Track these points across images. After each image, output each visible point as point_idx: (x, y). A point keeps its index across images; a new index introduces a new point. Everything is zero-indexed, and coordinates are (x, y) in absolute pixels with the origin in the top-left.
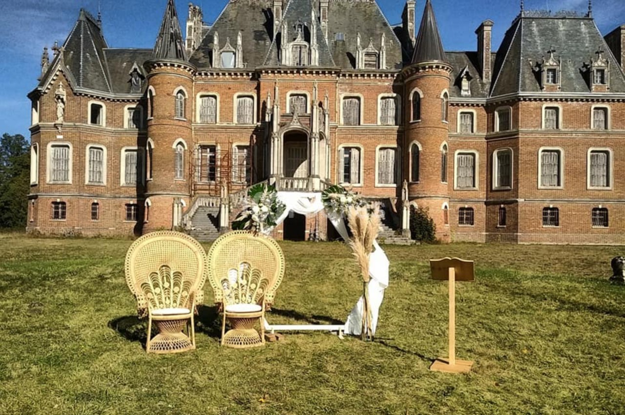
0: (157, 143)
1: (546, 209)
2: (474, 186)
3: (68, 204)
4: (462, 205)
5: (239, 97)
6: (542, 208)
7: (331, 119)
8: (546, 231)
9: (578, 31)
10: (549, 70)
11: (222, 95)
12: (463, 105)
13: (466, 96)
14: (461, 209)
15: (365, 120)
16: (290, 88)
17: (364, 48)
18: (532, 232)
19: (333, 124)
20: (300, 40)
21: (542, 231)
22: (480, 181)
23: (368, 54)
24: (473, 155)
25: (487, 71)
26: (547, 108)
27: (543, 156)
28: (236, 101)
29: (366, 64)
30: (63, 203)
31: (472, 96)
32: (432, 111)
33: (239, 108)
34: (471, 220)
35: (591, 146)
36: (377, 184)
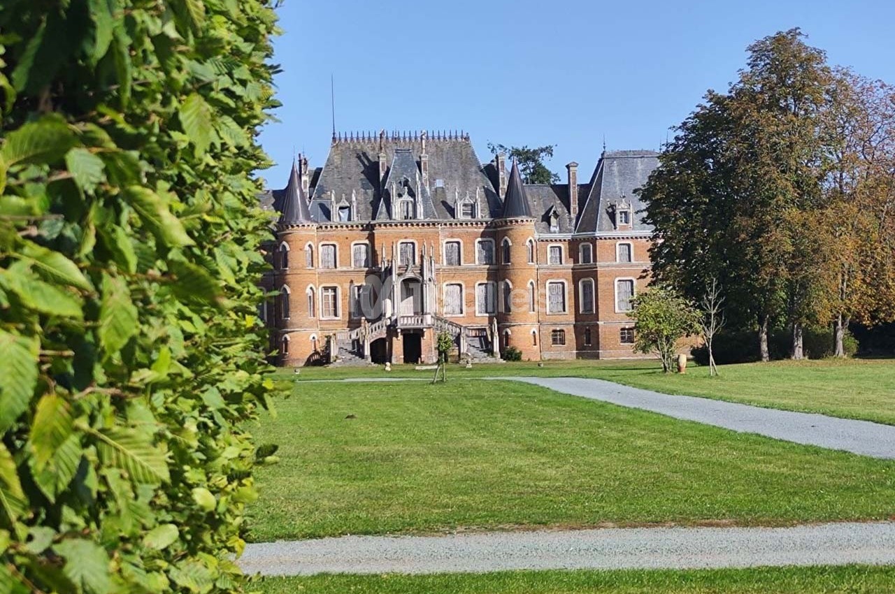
0: (292, 290)
1: (623, 329)
2: (564, 310)
4: (554, 328)
5: (356, 244)
6: (619, 329)
7: (435, 263)
8: (623, 348)
10: (621, 213)
11: (341, 244)
12: (551, 241)
13: (555, 232)
14: (554, 331)
15: (465, 261)
16: (400, 238)
17: (461, 199)
18: (611, 349)
19: (438, 266)
20: (406, 197)
21: (619, 349)
22: (569, 306)
23: (465, 205)
24: (563, 283)
25: (574, 206)
26: (620, 244)
27: (619, 286)
28: (353, 248)
29: (464, 214)
31: (560, 231)
32: (520, 255)
33: (355, 255)
34: (563, 342)
36: (477, 314)
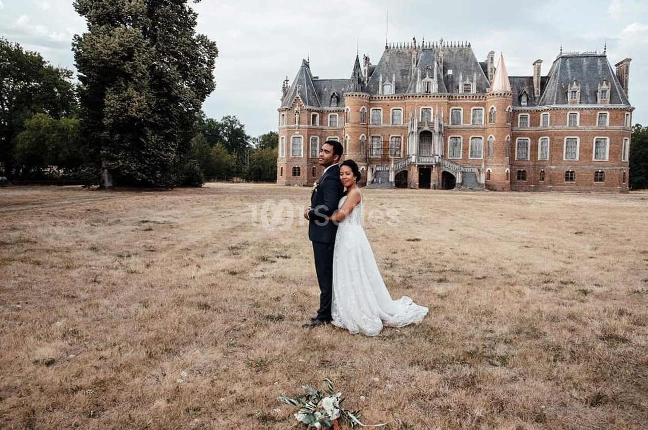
0: (351, 137)
1: (568, 172)
2: (527, 158)
3: (301, 169)
4: (519, 169)
5: (394, 110)
6: (565, 171)
7: (444, 122)
8: (567, 185)
9: (596, 64)
10: (572, 92)
11: (384, 109)
12: (522, 111)
13: (524, 106)
14: (519, 171)
15: (463, 122)
16: (422, 105)
17: (463, 81)
18: (559, 185)
19: (446, 125)
20: (428, 78)
21: (565, 185)
22: (531, 155)
23: (466, 85)
24: (528, 140)
25: (538, 89)
26: (570, 114)
27: (567, 142)
28: (392, 111)
29: (465, 90)
30: (299, 168)
31: (528, 105)
32: (501, 118)
33: (393, 116)
34: (524, 178)
35: (596, 135)
36: (470, 158)
